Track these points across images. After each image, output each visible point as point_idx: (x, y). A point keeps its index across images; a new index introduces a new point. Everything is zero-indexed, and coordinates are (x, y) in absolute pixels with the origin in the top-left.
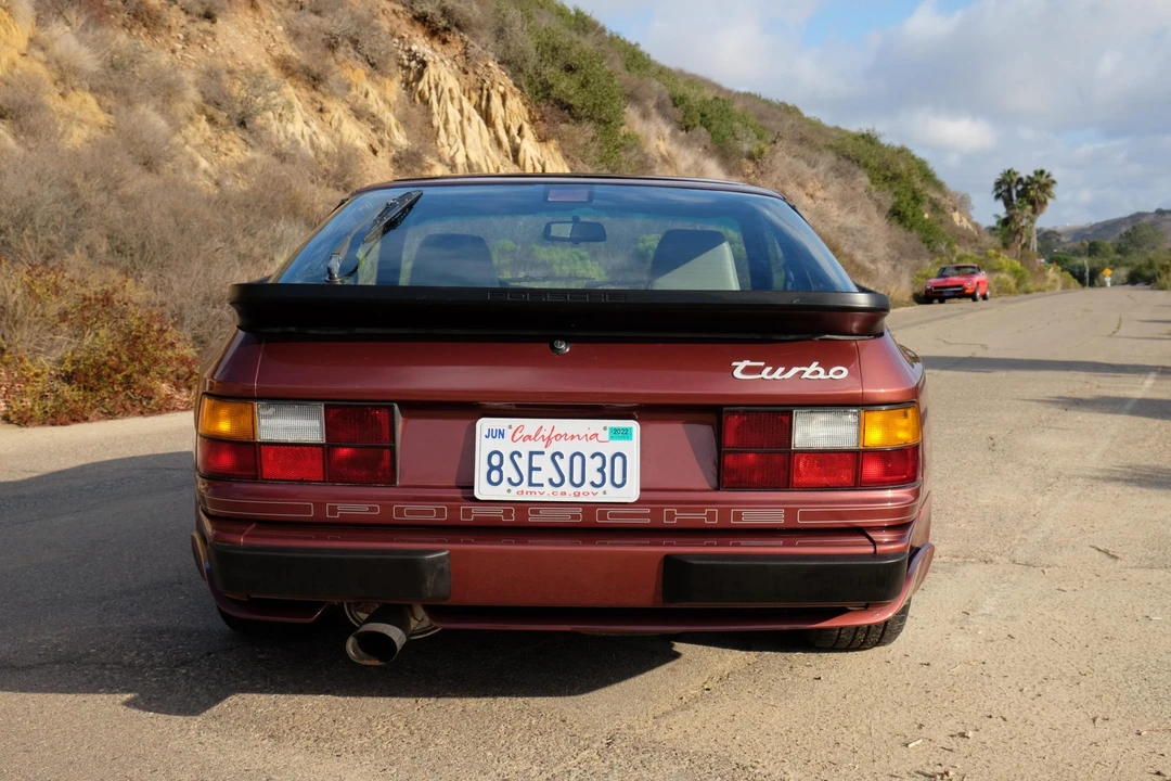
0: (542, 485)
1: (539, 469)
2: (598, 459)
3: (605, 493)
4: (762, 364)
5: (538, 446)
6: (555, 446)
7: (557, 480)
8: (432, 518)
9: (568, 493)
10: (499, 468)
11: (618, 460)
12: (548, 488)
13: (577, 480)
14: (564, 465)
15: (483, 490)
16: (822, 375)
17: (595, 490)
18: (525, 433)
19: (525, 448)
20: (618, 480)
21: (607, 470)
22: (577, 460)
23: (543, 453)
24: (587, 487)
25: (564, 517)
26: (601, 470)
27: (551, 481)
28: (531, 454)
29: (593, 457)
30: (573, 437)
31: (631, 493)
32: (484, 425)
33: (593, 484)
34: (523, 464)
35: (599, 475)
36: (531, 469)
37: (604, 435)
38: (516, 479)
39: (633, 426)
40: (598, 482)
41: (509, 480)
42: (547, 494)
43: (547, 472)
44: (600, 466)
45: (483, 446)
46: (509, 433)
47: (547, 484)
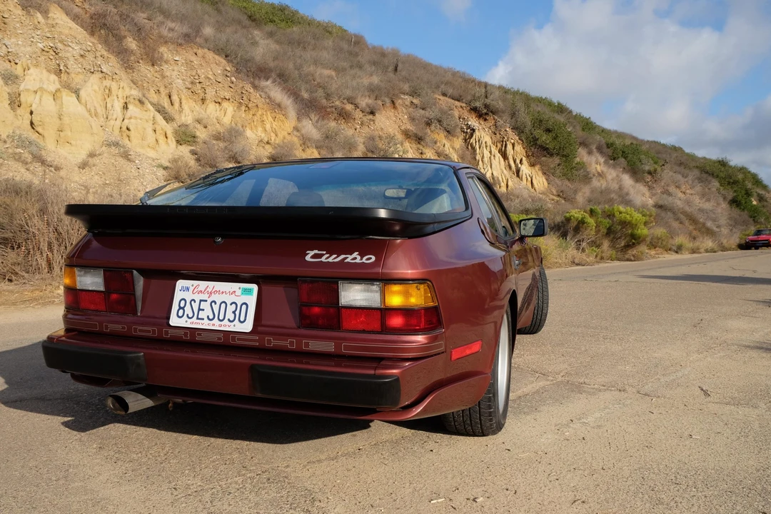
0: (203, 319)
1: (203, 310)
2: (234, 305)
3: (234, 326)
4: (325, 252)
5: (205, 297)
6: (214, 297)
7: (211, 317)
8: (150, 334)
9: (215, 325)
10: (183, 308)
11: (244, 307)
12: (206, 321)
13: (221, 318)
14: (216, 308)
15: (174, 321)
16: (358, 261)
17: (230, 324)
18: (199, 289)
19: (198, 297)
20: (242, 319)
21: (237, 313)
22: (223, 305)
23: (206, 301)
24: (226, 321)
25: (213, 338)
26: (234, 312)
27: (208, 317)
28: (201, 301)
29: (231, 304)
30: (223, 292)
31: (248, 327)
32: (181, 283)
33: (229, 320)
34: (196, 306)
35: (233, 315)
36: (199, 309)
37: (239, 292)
38: (190, 315)
39: (255, 287)
40: (232, 319)
41: (188, 315)
42: (205, 325)
43: (207, 312)
44: (234, 310)
45: (178, 295)
46: (191, 289)
47: (206, 319)
